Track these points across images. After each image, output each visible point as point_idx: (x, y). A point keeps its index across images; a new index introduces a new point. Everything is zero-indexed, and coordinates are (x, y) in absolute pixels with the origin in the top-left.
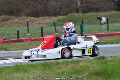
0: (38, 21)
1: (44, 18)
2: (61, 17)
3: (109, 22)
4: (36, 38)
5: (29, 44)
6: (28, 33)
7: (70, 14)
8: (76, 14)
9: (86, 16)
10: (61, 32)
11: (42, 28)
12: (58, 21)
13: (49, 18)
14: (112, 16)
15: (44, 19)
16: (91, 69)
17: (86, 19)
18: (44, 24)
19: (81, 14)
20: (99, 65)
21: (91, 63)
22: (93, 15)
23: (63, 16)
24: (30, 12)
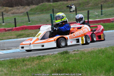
0: (12, 11)
1: (18, 7)
2: (34, 7)
3: (77, 10)
4: (10, 28)
5: (3, 35)
6: (3, 23)
7: (42, 4)
8: (47, 3)
9: (57, 5)
10: (33, 21)
11: (15, 19)
12: (31, 10)
13: (23, 8)
14: (80, 4)
15: (18, 9)
16: (54, 65)
17: (57, 7)
18: (18, 13)
19: (52, 3)
20: (62, 60)
21: (55, 59)
22: (63, 4)
23: (36, 5)
24: (4, 2)
